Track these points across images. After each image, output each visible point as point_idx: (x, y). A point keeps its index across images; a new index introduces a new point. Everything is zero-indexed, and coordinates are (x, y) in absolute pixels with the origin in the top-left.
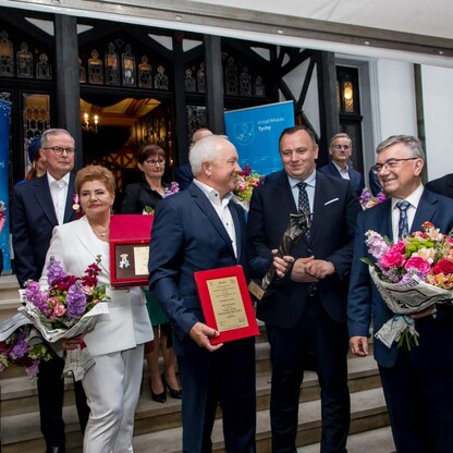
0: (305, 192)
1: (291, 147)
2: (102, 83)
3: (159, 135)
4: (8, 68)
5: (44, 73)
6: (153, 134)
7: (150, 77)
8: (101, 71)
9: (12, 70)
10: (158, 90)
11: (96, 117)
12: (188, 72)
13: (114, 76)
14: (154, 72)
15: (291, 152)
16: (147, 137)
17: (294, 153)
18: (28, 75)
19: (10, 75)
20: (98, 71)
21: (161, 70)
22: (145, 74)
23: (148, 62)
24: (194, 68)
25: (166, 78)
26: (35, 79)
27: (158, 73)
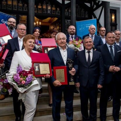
2: (41, 13)
3: (57, 28)
4: (16, 8)
5: (26, 9)
6: (55, 28)
7: (55, 11)
8: (41, 9)
10: (57, 15)
11: (40, 23)
12: (66, 10)
13: (45, 11)
16: (54, 29)
17: (112, 38)
18: (21, 10)
19: (16, 10)
23: (55, 7)
24: (68, 9)
25: (60, 11)
26: (23, 11)
27: (57, 10)
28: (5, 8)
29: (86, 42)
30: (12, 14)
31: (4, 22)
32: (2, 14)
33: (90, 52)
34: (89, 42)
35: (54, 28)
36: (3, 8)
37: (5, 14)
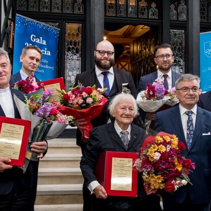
2: (114, 15)
3: (150, 50)
4: (58, 7)
5: (79, 9)
6: (145, 49)
7: (146, 10)
9: (60, 8)
10: (150, 19)
12: (172, 6)
13: (122, 10)
14: (149, 7)
16: (141, 52)
18: (69, 11)
19: (59, 11)
21: (153, 5)
22: (143, 9)
23: (145, 1)
24: (176, 3)
25: (157, 11)
26: (73, 14)
27: (152, 7)
28: (35, 10)
30: (49, 22)
31: (35, 41)
32: (32, 22)
35: (142, 50)
36: (31, 9)
37: (37, 23)
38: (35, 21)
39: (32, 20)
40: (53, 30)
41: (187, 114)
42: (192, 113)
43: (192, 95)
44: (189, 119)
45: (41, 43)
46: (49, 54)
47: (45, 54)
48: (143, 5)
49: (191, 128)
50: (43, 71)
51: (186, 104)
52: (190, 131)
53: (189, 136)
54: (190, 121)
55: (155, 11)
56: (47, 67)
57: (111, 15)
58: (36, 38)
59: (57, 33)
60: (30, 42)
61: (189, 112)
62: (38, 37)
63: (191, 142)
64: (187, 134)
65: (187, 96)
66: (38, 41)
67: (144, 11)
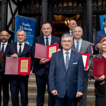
0: (48, 40)
1: (46, 27)
2: (62, 11)
8: (62, 8)
9: (39, 10)
10: (79, 11)
15: (45, 29)
17: (46, 29)
20: (61, 8)
23: (76, 3)
27: (79, 6)
29: (18, 35)
31: (24, 25)
33: (22, 44)
34: (21, 35)
37: (26, 18)
38: (24, 17)
39: (23, 17)
40: (33, 20)
41: (66, 53)
42: (69, 53)
43: (68, 44)
44: (67, 56)
45: (27, 26)
46: (31, 30)
47: (30, 30)
48: (75, 5)
49: (68, 61)
50: (29, 37)
51: (65, 49)
52: (67, 62)
53: (67, 64)
54: (67, 57)
55: (81, 8)
56: (30, 35)
57: (60, 11)
58: (25, 24)
59: (35, 21)
60: (22, 25)
61: (67, 52)
62: (26, 23)
63: (67, 67)
64: (66, 63)
65: (65, 45)
66: (26, 25)
67: (76, 8)
